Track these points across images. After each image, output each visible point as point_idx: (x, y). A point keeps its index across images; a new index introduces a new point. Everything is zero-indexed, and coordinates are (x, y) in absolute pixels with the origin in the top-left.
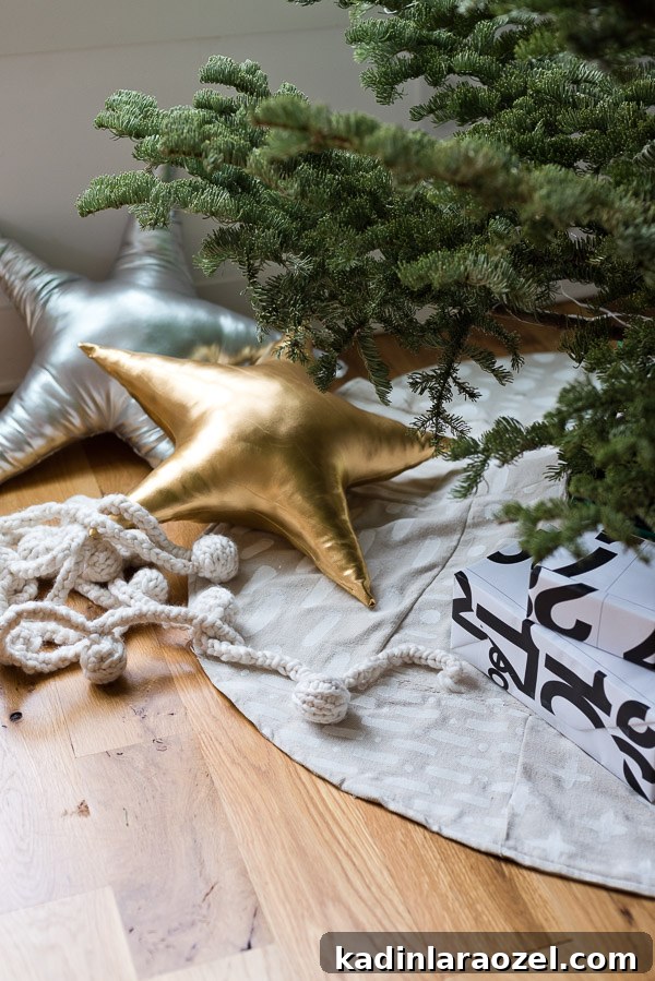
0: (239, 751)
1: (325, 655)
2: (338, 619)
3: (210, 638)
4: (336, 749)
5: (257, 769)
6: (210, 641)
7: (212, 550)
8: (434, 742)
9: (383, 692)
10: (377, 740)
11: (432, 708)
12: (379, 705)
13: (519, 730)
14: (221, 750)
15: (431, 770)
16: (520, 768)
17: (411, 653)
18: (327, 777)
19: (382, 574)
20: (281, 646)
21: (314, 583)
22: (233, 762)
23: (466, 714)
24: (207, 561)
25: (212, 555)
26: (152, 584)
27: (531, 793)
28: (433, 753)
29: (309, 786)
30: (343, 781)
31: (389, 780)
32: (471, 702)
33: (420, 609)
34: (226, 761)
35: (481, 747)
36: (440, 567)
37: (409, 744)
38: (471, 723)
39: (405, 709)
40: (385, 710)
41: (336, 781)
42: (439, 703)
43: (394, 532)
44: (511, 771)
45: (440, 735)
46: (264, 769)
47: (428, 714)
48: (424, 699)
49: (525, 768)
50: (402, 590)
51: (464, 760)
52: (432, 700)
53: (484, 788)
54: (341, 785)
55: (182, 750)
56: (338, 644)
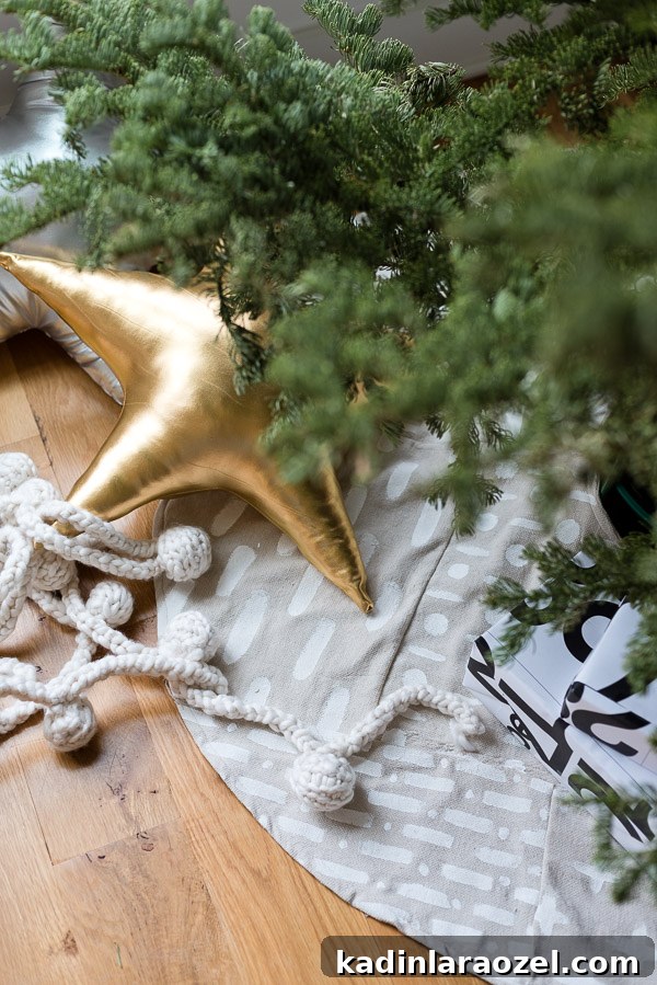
0: (234, 846)
1: (320, 694)
2: (331, 631)
3: (189, 687)
4: (343, 844)
5: (257, 873)
6: (190, 692)
7: (180, 556)
8: (450, 829)
9: (390, 754)
10: (387, 826)
11: (444, 776)
12: (387, 772)
13: (544, 813)
14: (213, 846)
15: (449, 871)
16: (545, 870)
17: (420, 697)
18: (335, 890)
19: (377, 556)
20: (270, 678)
21: (300, 574)
22: (229, 862)
23: (484, 785)
24: (176, 568)
25: (182, 562)
26: (115, 607)
27: (559, 907)
28: (448, 845)
29: (316, 899)
30: (353, 896)
31: (404, 890)
32: (488, 767)
33: (425, 614)
34: (221, 863)
35: (503, 832)
36: (445, 544)
37: (423, 834)
38: (490, 797)
39: (416, 776)
40: (393, 778)
41: (346, 896)
42: (452, 766)
43: (390, 488)
44: (535, 871)
45: (455, 816)
46: (264, 874)
47: (442, 785)
48: (437, 760)
49: (550, 869)
50: (402, 581)
51: (484, 854)
52: (445, 763)
53: (507, 895)
54: (351, 901)
55: (171, 849)
56: (334, 677)
